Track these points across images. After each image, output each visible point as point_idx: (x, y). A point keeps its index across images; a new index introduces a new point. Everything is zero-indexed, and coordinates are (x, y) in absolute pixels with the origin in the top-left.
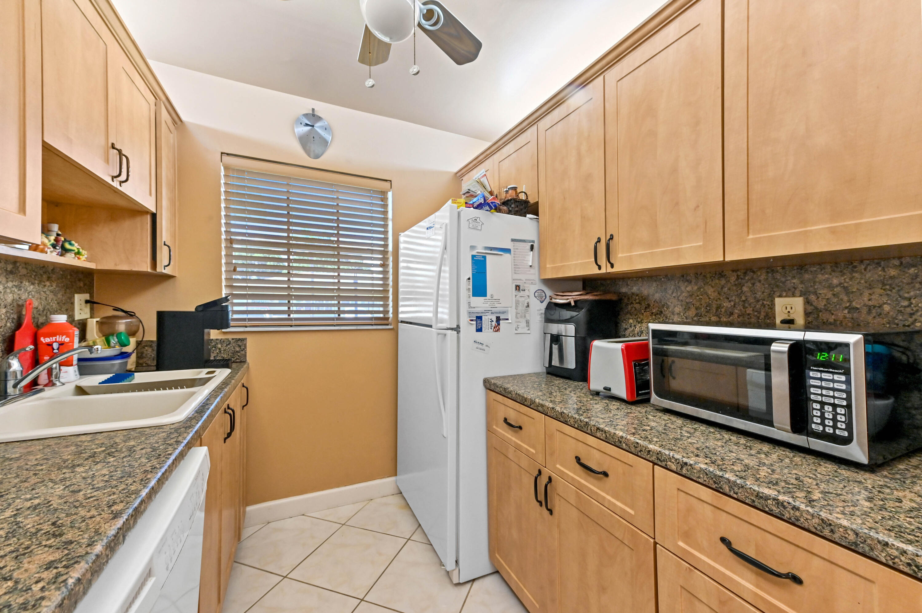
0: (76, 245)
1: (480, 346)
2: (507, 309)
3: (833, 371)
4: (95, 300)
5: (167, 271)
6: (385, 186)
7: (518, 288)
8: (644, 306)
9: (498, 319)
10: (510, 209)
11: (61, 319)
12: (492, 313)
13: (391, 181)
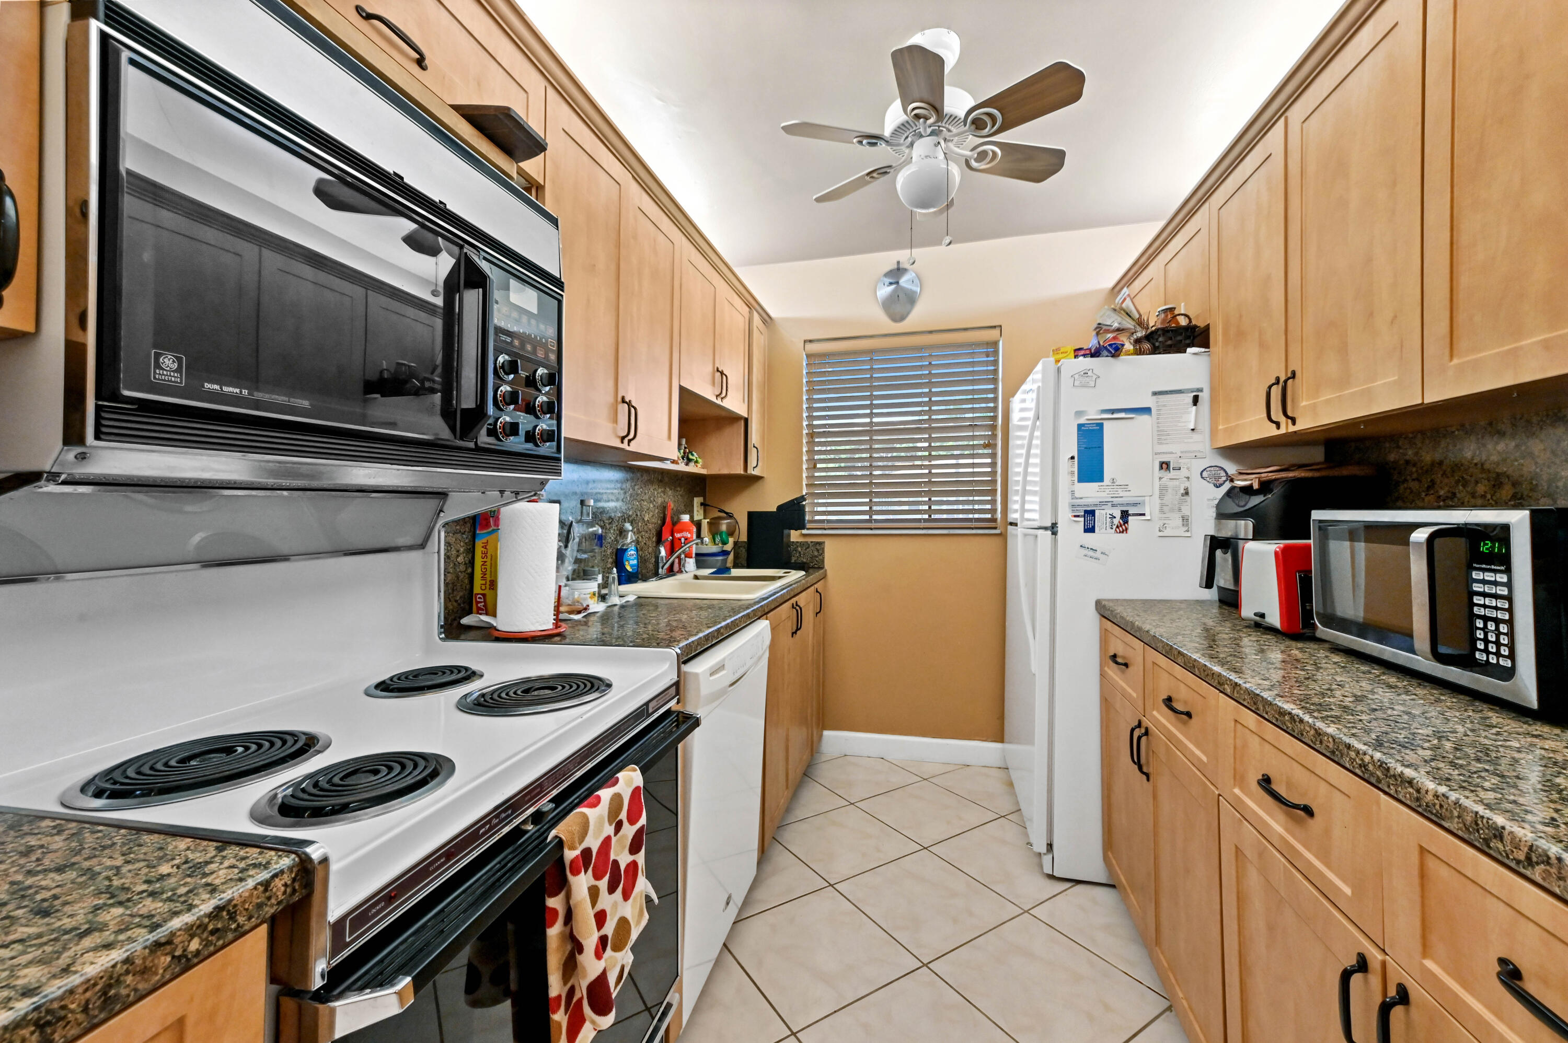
0: (695, 454)
1: (1091, 553)
2: (1143, 498)
3: (1495, 568)
4: (707, 503)
5: (756, 472)
6: (994, 333)
7: (1164, 466)
8: (1426, 483)
9: (1125, 515)
10: (1157, 344)
11: (686, 518)
12: (1113, 506)
13: (1001, 326)
